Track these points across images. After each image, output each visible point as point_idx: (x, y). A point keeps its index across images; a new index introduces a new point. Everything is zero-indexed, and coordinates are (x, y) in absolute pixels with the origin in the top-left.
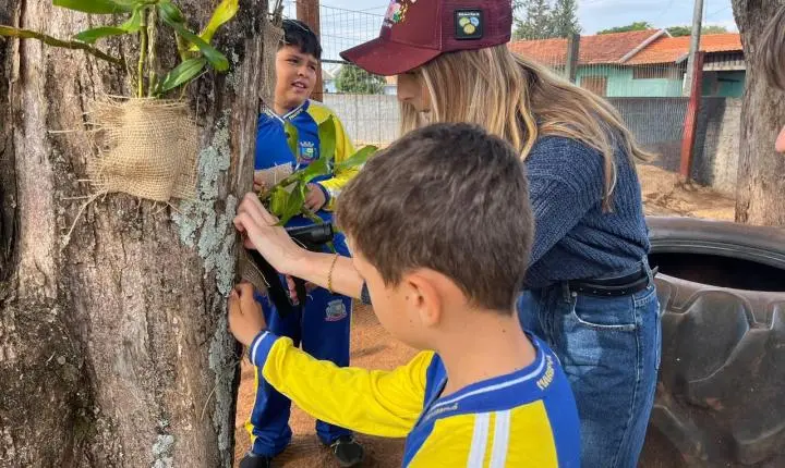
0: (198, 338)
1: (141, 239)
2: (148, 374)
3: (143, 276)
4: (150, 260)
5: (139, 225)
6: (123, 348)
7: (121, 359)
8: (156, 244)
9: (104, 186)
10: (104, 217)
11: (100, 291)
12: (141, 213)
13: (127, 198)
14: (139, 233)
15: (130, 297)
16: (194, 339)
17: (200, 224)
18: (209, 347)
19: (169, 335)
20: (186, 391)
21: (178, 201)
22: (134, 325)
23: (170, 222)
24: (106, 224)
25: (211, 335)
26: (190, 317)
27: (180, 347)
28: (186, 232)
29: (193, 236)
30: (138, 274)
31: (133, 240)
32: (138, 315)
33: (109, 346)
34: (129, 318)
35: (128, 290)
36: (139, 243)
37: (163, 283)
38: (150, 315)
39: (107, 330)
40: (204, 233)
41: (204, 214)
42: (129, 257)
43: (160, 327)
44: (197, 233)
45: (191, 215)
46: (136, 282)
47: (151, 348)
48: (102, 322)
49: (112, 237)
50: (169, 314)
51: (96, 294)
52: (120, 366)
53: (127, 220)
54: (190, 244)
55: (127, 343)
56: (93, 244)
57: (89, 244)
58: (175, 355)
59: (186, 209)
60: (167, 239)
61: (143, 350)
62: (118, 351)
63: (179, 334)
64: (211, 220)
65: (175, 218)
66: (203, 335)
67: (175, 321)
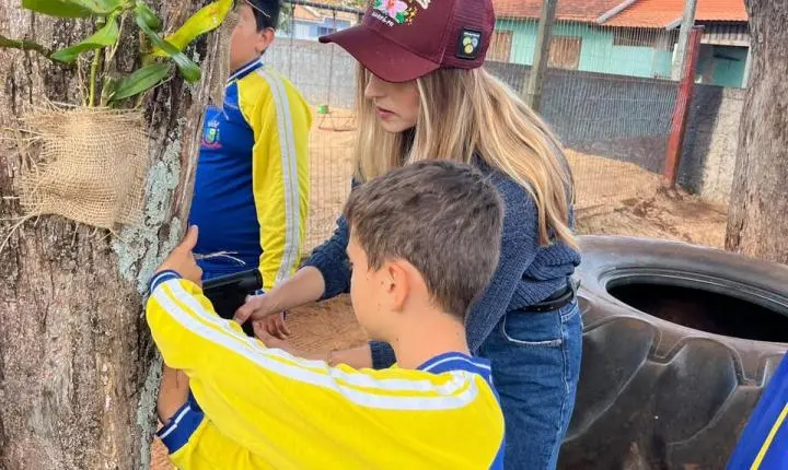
0: (128, 388)
1: (74, 271)
2: (69, 431)
3: (72, 314)
4: (82, 296)
5: (74, 255)
6: (41, 399)
7: (37, 411)
8: (91, 277)
9: (37, 207)
10: (30, 242)
11: (19, 330)
12: (77, 240)
13: (62, 222)
14: (72, 263)
15: (55, 339)
16: (124, 389)
17: (142, 253)
18: (139, 400)
19: (97, 385)
20: (110, 451)
21: (119, 226)
22: (56, 372)
23: (109, 251)
24: (32, 251)
25: (142, 385)
26: (121, 363)
27: (108, 399)
28: (125, 264)
29: (134, 267)
30: (66, 311)
31: (65, 271)
32: (62, 361)
33: (24, 396)
34: (52, 364)
35: (53, 330)
36: (71, 275)
37: (95, 323)
38: (77, 361)
39: (23, 377)
40: (146, 264)
41: (147, 242)
42: (57, 291)
43: (87, 375)
44: (138, 264)
45: (133, 244)
46: (63, 320)
47: (74, 400)
48: (18, 367)
49: (38, 266)
50: (98, 360)
51: (13, 334)
52: (36, 420)
53: (60, 248)
54: (130, 277)
55: (47, 394)
56: (15, 274)
57: (10, 273)
58: (101, 407)
59: (128, 236)
60: (104, 271)
61: (65, 401)
62: (35, 403)
63: (108, 384)
64: (154, 248)
65: (116, 246)
66: (134, 385)
67: (105, 369)
